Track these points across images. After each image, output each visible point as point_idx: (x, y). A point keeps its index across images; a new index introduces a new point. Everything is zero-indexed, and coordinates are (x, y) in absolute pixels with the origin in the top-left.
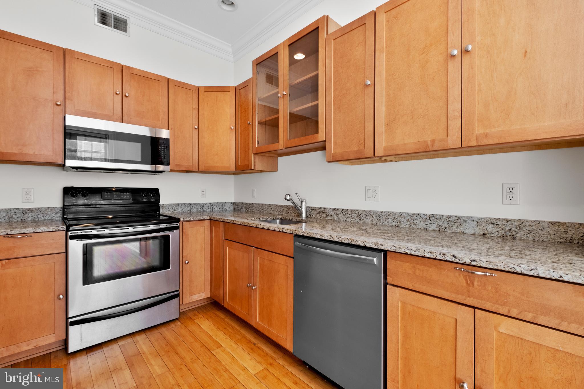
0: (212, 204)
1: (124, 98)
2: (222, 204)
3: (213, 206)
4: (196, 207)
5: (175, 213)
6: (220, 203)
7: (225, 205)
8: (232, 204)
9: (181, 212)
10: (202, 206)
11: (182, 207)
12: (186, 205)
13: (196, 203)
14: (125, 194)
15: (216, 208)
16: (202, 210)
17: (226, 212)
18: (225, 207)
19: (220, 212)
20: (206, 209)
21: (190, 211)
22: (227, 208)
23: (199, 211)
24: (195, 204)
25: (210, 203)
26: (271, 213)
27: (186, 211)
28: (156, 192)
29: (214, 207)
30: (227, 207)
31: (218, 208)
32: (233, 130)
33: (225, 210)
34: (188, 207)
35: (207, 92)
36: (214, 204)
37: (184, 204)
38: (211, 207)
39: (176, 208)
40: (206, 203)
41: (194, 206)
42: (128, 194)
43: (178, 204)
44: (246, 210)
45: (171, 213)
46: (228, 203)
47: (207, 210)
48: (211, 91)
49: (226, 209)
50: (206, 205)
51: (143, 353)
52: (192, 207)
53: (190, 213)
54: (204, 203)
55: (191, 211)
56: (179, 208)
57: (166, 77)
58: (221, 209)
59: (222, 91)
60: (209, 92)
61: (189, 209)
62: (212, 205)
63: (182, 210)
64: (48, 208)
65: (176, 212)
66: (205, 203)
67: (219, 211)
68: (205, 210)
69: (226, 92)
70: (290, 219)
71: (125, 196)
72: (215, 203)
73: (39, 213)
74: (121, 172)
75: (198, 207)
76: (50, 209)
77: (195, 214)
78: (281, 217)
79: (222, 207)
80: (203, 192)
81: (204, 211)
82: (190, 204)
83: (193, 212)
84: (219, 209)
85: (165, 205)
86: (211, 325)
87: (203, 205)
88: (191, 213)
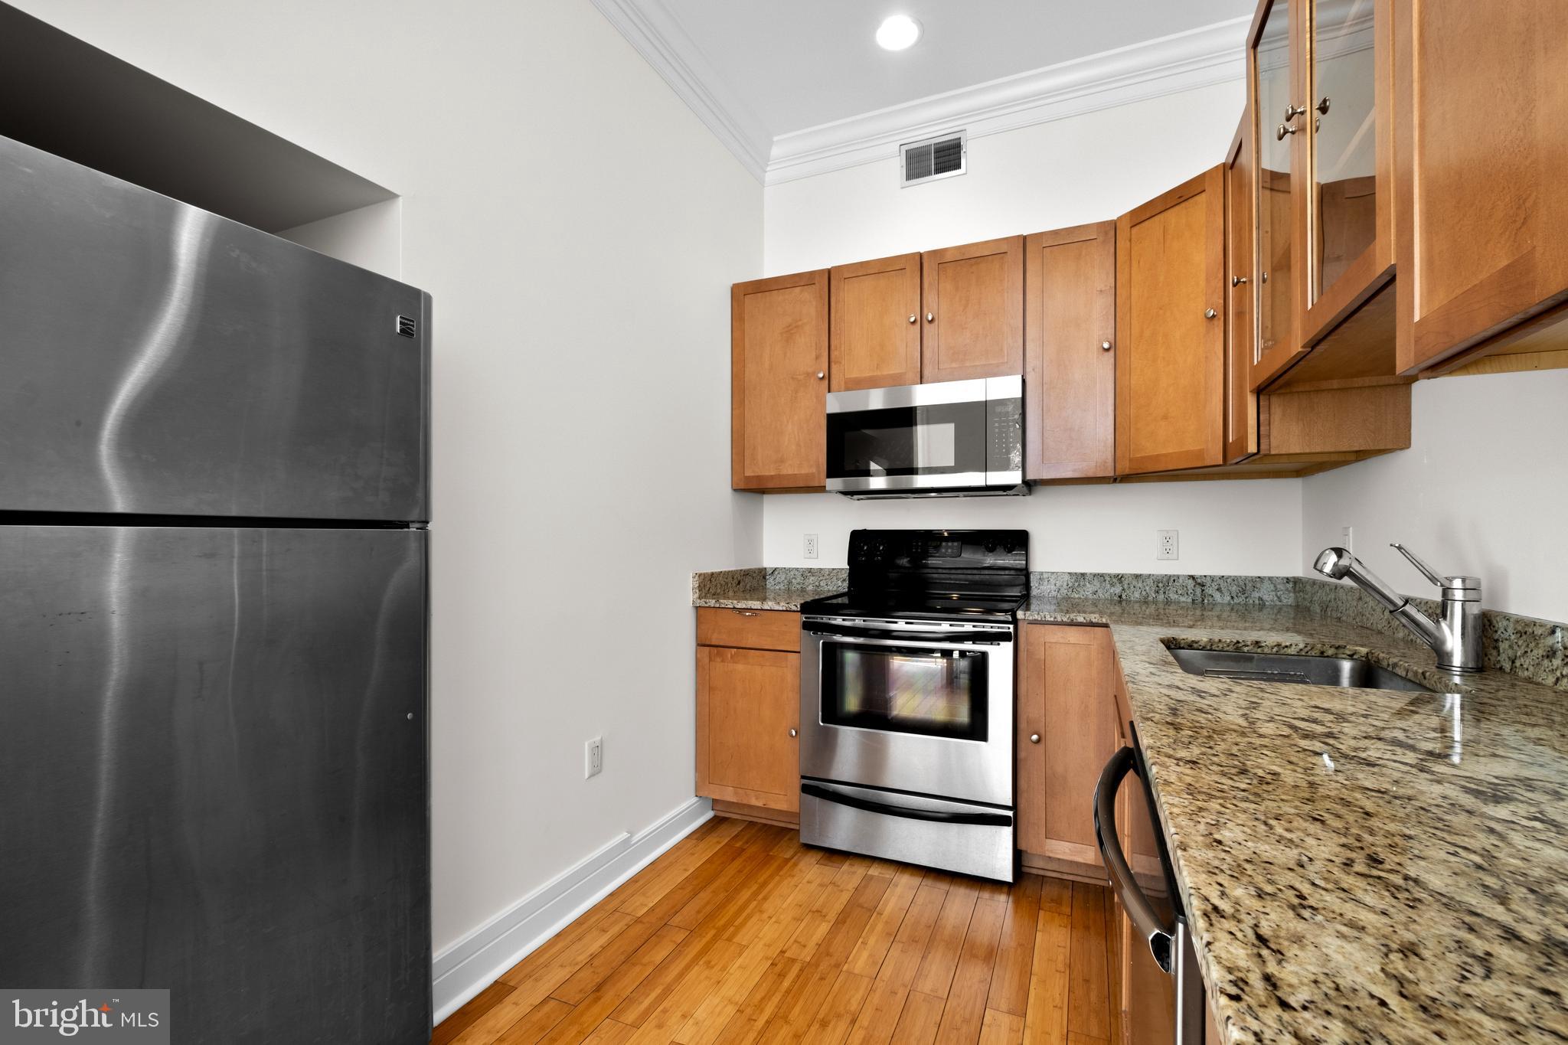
0: (1199, 581)
1: (926, 325)
2: (1242, 583)
3: (1204, 586)
4: (1140, 585)
5: (1075, 599)
6: (1235, 579)
7: (1258, 585)
8: (1291, 585)
9: (1090, 596)
10: (1160, 585)
11: (1096, 582)
12: (1108, 579)
13: (1141, 575)
14: (950, 544)
15: (1217, 596)
16: (1161, 597)
17: (1261, 610)
18: (1256, 595)
19: (1232, 609)
20: (1177, 596)
21: (1120, 597)
22: (1265, 597)
23: (1150, 598)
24: (1137, 576)
25: (1193, 577)
26: (1382, 633)
27: (1107, 596)
28: (1018, 540)
29: (1209, 591)
30: (1267, 594)
31: (1227, 594)
32: (1215, 321)
33: (1257, 602)
34: (1112, 585)
35: (1138, 227)
36: (1208, 582)
37: (1102, 575)
38: (1198, 590)
39: (1076, 584)
40: (1178, 577)
41: (1134, 583)
42: (956, 544)
43: (1083, 575)
44: (1321, 611)
45: (1064, 598)
46: (1270, 579)
47: (1182, 599)
48: (1148, 216)
49: (1260, 599)
50: (1176, 583)
51: (878, 914)
52: (1126, 586)
53: (1120, 602)
54: (1170, 576)
55: (1124, 597)
56: (1084, 585)
57: (1019, 236)
58: (1236, 600)
59: (1182, 199)
60: (1143, 224)
61: (1118, 589)
62: (1199, 584)
63: (1095, 593)
64: (833, 569)
65: (1077, 596)
66: (1174, 575)
67: (1229, 604)
68: (1173, 596)
69: (1191, 201)
70: (1389, 665)
71: (950, 551)
72: (1213, 579)
73: (821, 578)
74: (933, 494)
75: (1147, 588)
76: (835, 571)
77: (1137, 606)
78: (1364, 650)
79: (1243, 592)
80: (1167, 540)
81: (1168, 602)
82: (1120, 578)
83: (1128, 602)
84: (1229, 598)
85: (1045, 576)
86: (1065, 947)
87: (1165, 583)
88: (1124, 603)
